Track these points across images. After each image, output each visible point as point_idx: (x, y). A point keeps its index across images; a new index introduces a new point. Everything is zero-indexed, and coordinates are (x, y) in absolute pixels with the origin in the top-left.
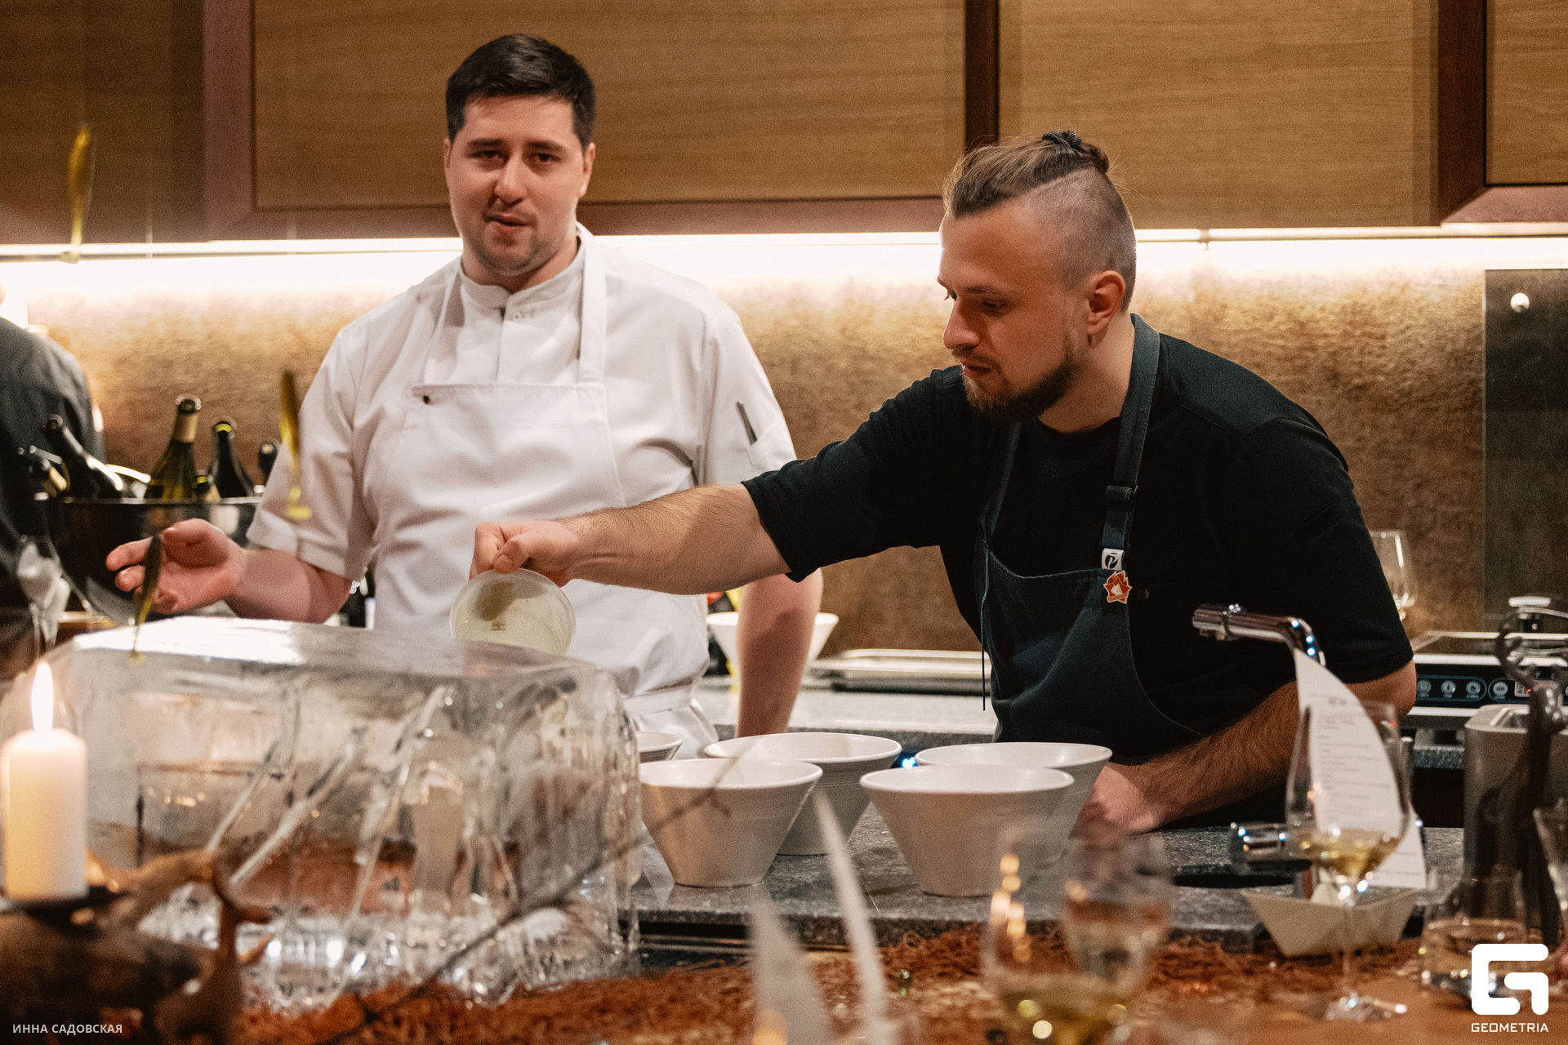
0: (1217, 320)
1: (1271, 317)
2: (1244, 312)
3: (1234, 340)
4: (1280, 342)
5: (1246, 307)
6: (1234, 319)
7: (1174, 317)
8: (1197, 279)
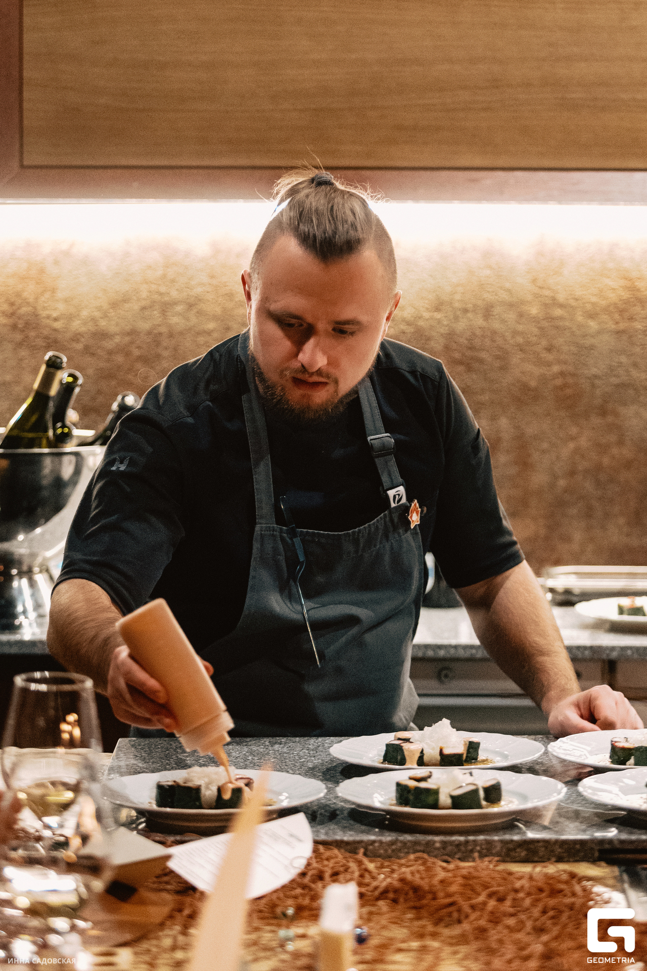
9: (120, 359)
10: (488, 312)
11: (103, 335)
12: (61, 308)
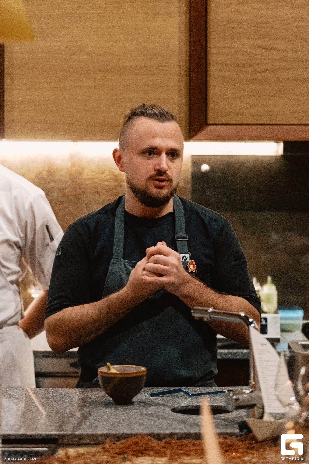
0: (81, 174)
1: (103, 173)
2: (92, 171)
3: (88, 182)
4: (107, 183)
5: (93, 168)
6: (87, 174)
7: (62, 173)
8: (72, 157)
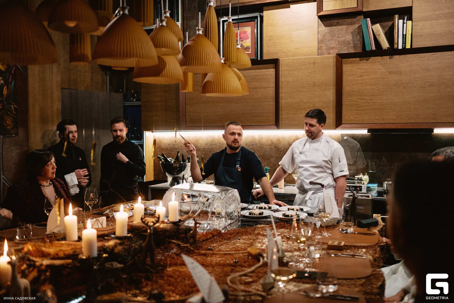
9: (207, 152)
10: (253, 145)
11: (205, 149)
12: (200, 145)
